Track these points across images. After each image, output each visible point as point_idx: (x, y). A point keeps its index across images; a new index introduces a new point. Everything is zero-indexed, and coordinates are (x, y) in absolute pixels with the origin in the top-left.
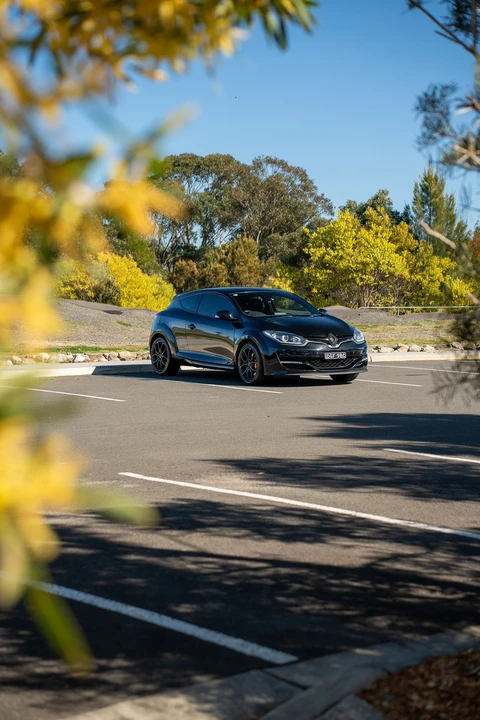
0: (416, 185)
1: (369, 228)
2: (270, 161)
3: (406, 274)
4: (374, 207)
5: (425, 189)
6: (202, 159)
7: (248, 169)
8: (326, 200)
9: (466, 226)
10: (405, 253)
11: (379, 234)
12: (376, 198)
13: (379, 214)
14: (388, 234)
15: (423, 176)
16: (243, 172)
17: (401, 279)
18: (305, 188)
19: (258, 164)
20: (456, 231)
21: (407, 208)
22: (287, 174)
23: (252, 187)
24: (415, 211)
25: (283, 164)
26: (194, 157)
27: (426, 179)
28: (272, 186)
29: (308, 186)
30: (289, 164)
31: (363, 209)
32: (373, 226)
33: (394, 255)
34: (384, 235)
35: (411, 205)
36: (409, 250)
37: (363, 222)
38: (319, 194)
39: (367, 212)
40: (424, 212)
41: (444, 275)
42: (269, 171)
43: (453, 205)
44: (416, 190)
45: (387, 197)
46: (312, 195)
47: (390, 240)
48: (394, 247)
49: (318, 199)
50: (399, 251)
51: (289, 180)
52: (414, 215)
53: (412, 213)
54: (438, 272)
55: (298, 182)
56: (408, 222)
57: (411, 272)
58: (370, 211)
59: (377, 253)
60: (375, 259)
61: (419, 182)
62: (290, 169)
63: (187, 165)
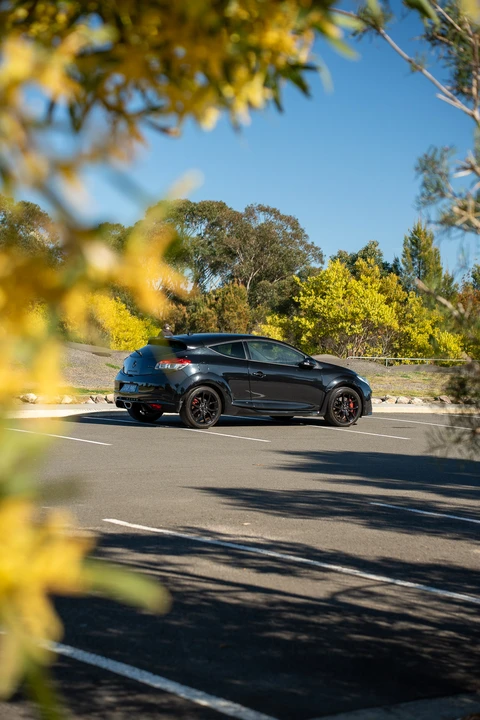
0: (406, 238)
1: (358, 279)
2: (262, 209)
3: (395, 325)
4: (364, 258)
5: (415, 242)
6: (195, 204)
7: (241, 216)
8: (317, 249)
9: (453, 279)
10: (395, 304)
11: (369, 286)
12: (367, 249)
13: (369, 265)
14: (378, 284)
15: (412, 230)
16: (235, 218)
17: (390, 329)
18: (296, 236)
19: (250, 212)
20: (445, 283)
21: (397, 260)
22: (279, 222)
23: (243, 234)
24: (405, 264)
25: (275, 213)
26: (188, 203)
27: (415, 232)
28: (265, 236)
29: (298, 234)
30: (282, 213)
31: (354, 259)
32: (363, 277)
33: (384, 306)
34: (374, 285)
35: (400, 258)
36: (397, 300)
37: (354, 273)
38: (309, 243)
39: (357, 263)
40: (413, 265)
41: (433, 327)
42: (262, 218)
43: (439, 258)
44: (405, 244)
45: (377, 248)
46: (302, 243)
47: (381, 291)
48: (383, 297)
49: (308, 247)
50: (388, 302)
51: (280, 228)
52: (404, 268)
53: (402, 266)
54: (428, 324)
55: (289, 231)
56: (398, 274)
57: (400, 324)
58: (360, 262)
59: (367, 303)
60: (365, 310)
61: (409, 235)
62: (282, 218)
63: (180, 210)
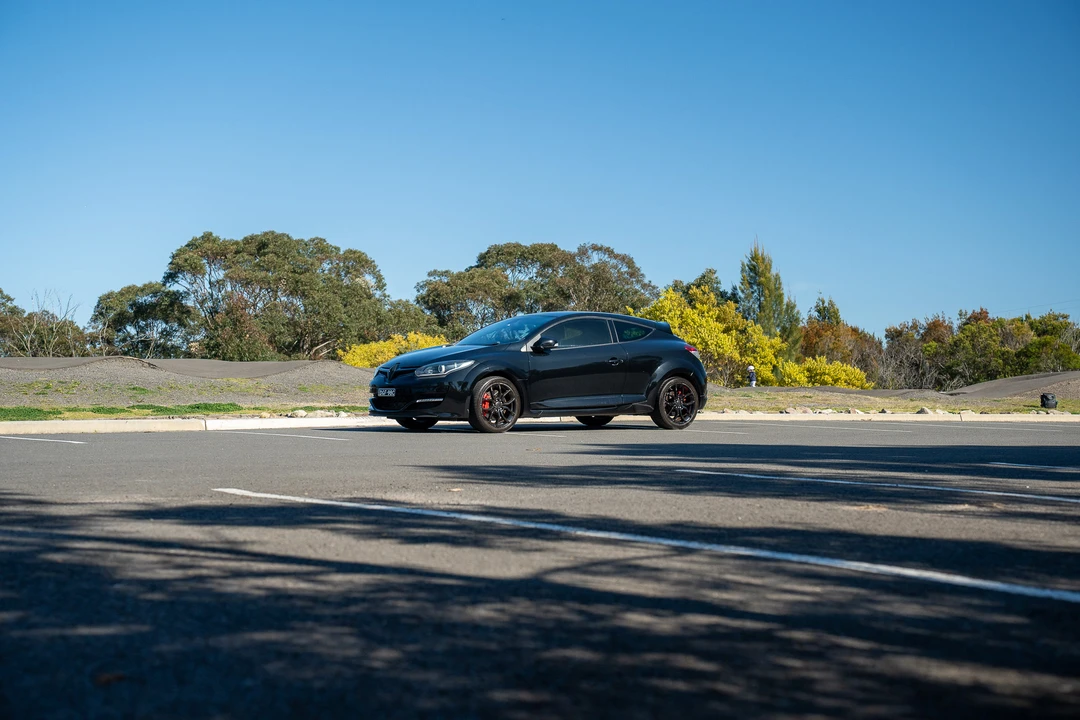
0: (743, 265)
1: (694, 307)
2: (596, 248)
3: (736, 355)
4: (698, 286)
5: (753, 269)
6: (526, 248)
7: (573, 257)
8: (654, 288)
9: (795, 306)
10: (734, 332)
11: (706, 314)
12: (704, 277)
13: (704, 293)
14: (715, 312)
15: (749, 256)
16: (567, 259)
17: (731, 361)
18: (632, 275)
19: (583, 252)
20: (787, 310)
21: (735, 288)
22: (613, 261)
23: (578, 274)
24: (743, 291)
25: (609, 251)
26: (517, 246)
27: (753, 259)
28: (599, 276)
29: (634, 273)
30: (616, 252)
31: (689, 288)
32: (698, 305)
33: (721, 336)
34: (711, 313)
35: (738, 285)
36: (737, 329)
37: (690, 302)
38: (646, 281)
39: (691, 292)
40: (753, 293)
41: (776, 357)
42: (596, 258)
43: (780, 284)
44: (743, 270)
45: (715, 276)
46: (638, 282)
47: (719, 319)
48: (722, 326)
49: (644, 286)
50: (727, 331)
51: (615, 267)
52: (742, 296)
53: (740, 294)
54: (769, 353)
55: (625, 269)
56: (736, 302)
57: (741, 355)
58: (694, 290)
59: (705, 334)
60: (703, 339)
61: (746, 262)
62: (616, 257)
63: (510, 254)
